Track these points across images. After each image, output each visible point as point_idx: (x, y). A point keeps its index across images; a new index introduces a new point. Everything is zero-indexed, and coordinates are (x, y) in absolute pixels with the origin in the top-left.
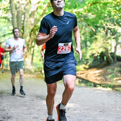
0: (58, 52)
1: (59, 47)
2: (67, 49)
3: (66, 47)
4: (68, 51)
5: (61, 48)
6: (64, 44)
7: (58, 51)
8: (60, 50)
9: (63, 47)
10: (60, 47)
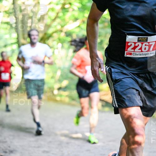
0: (127, 54)
1: (128, 42)
2: (145, 49)
3: (142, 44)
4: (147, 53)
5: (131, 45)
6: (138, 38)
7: (126, 52)
8: (129, 49)
9: (137, 45)
10: (129, 44)
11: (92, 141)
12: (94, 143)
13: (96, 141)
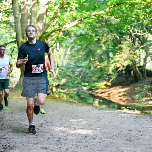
0: (33, 72)
1: (33, 68)
3: (38, 68)
4: (41, 71)
11: (43, 112)
12: (44, 113)
13: (45, 112)
